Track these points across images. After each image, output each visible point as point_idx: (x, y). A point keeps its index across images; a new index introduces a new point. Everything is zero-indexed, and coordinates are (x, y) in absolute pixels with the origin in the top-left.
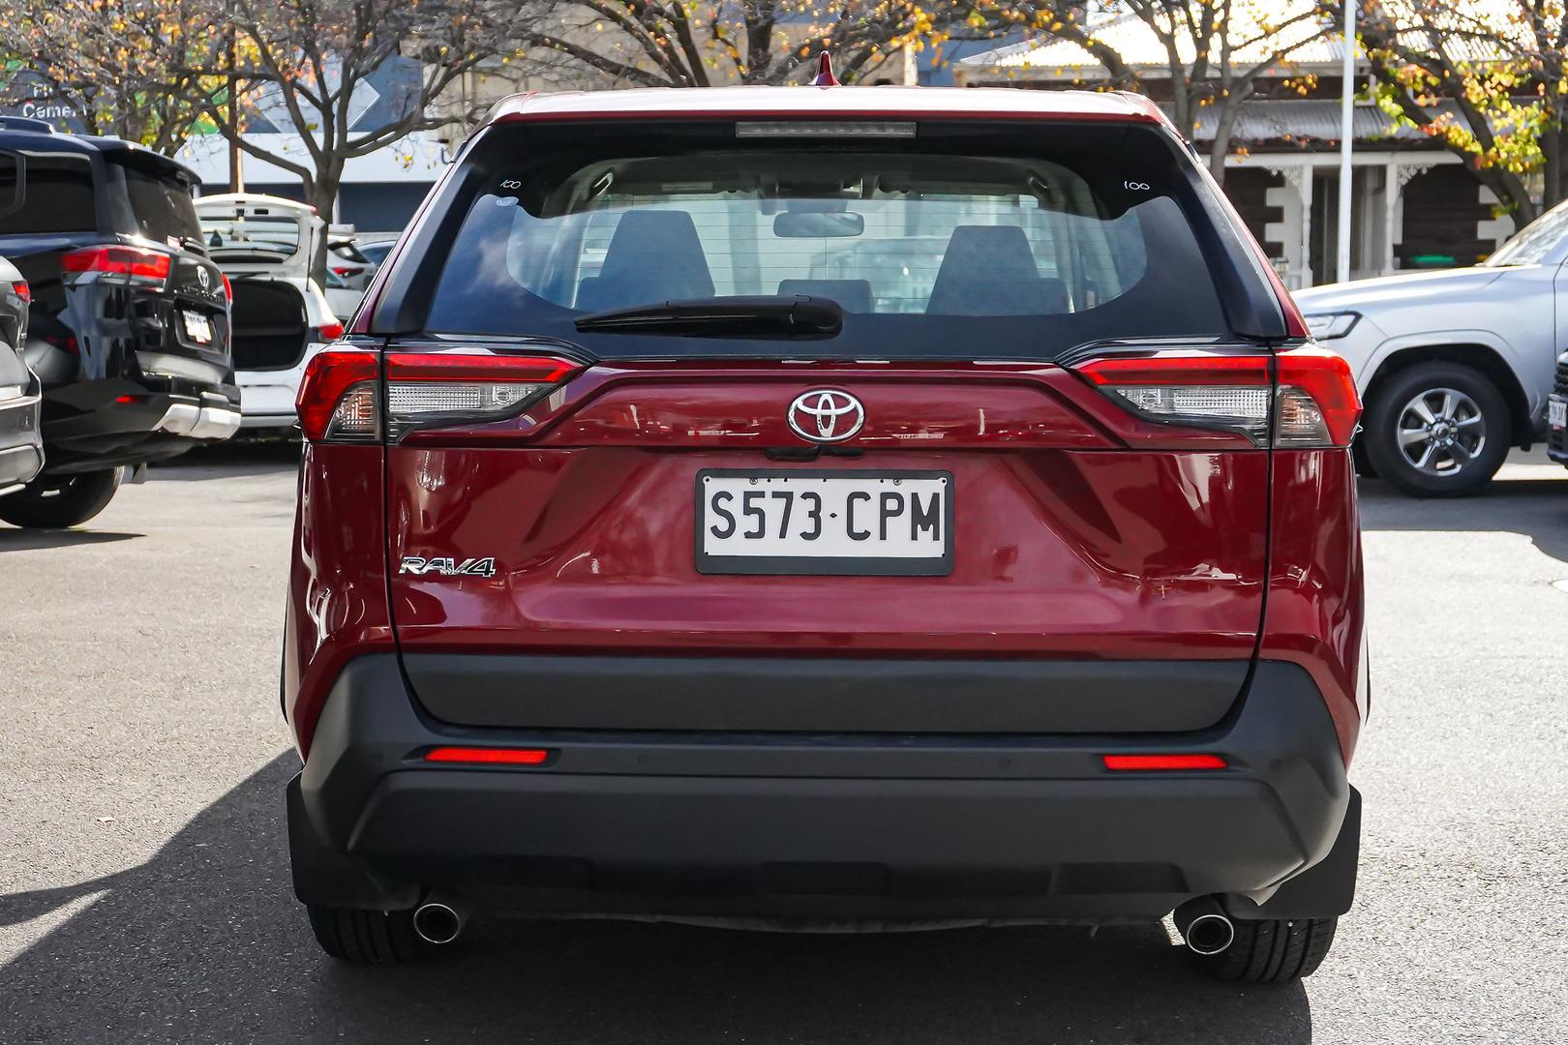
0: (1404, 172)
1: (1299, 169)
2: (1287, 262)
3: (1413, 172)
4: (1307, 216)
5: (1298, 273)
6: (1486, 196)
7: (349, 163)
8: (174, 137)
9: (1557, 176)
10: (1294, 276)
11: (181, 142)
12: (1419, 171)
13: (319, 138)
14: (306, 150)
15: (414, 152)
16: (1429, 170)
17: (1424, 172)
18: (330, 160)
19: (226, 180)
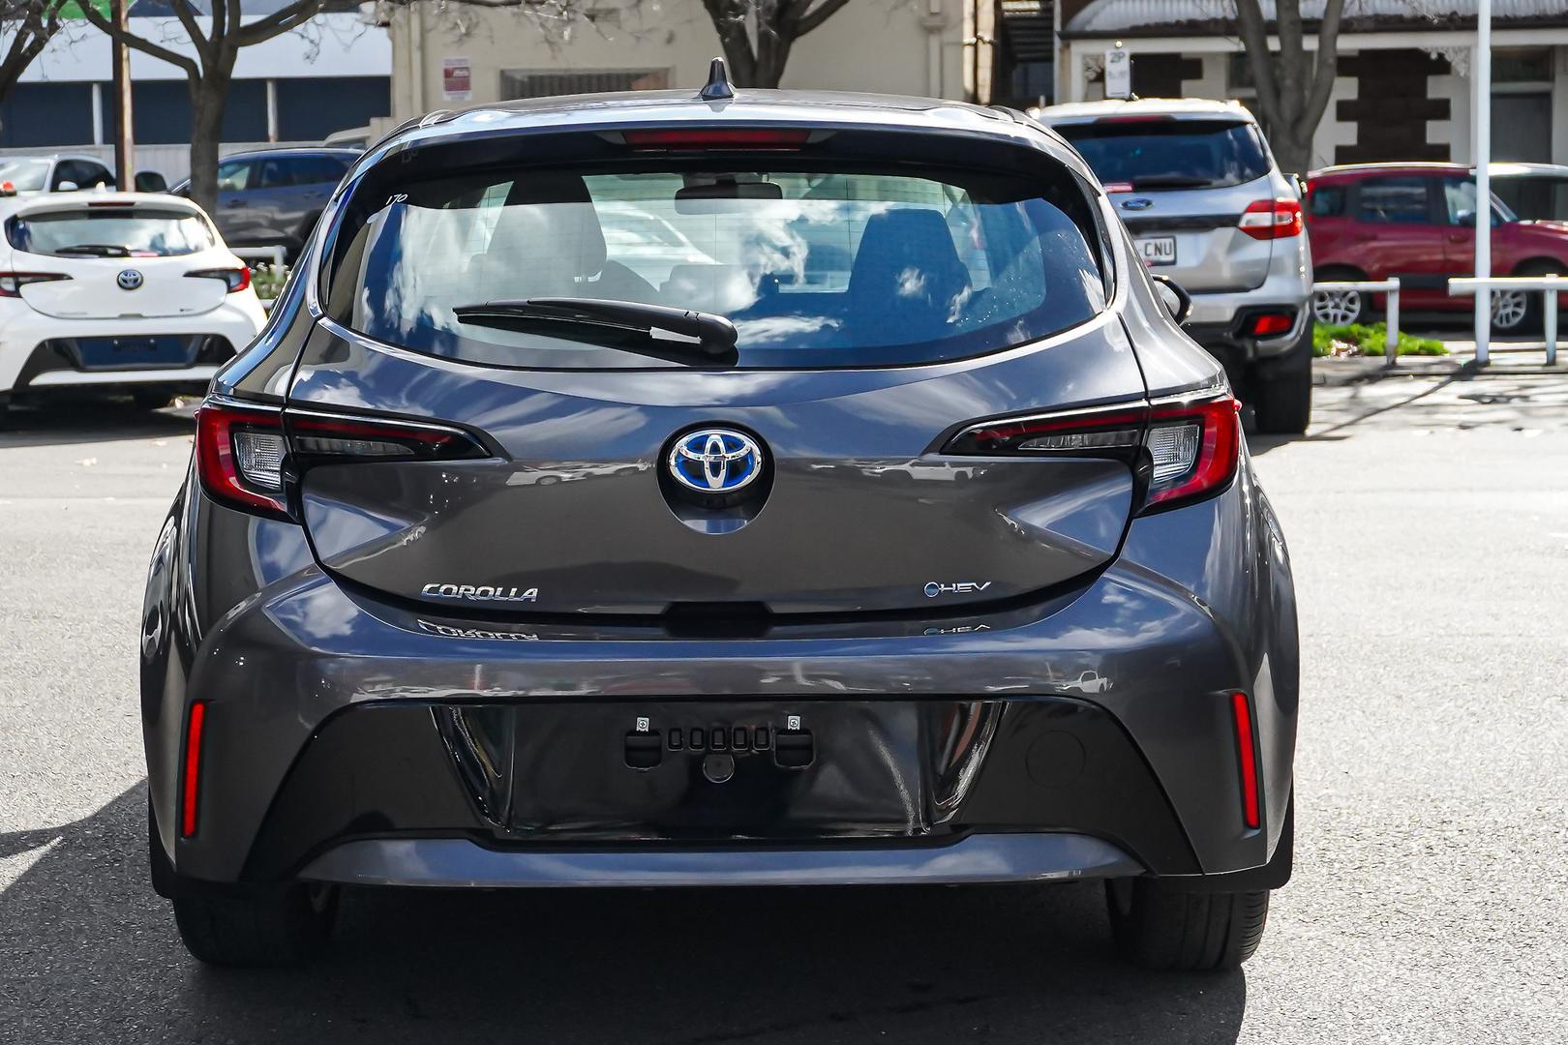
1: (1473, 50)
7: (243, 52)
8: (45, 23)
11: (54, 28)
13: (205, 24)
14: (187, 37)
15: (321, 38)
18: (220, 49)
19: (108, 76)
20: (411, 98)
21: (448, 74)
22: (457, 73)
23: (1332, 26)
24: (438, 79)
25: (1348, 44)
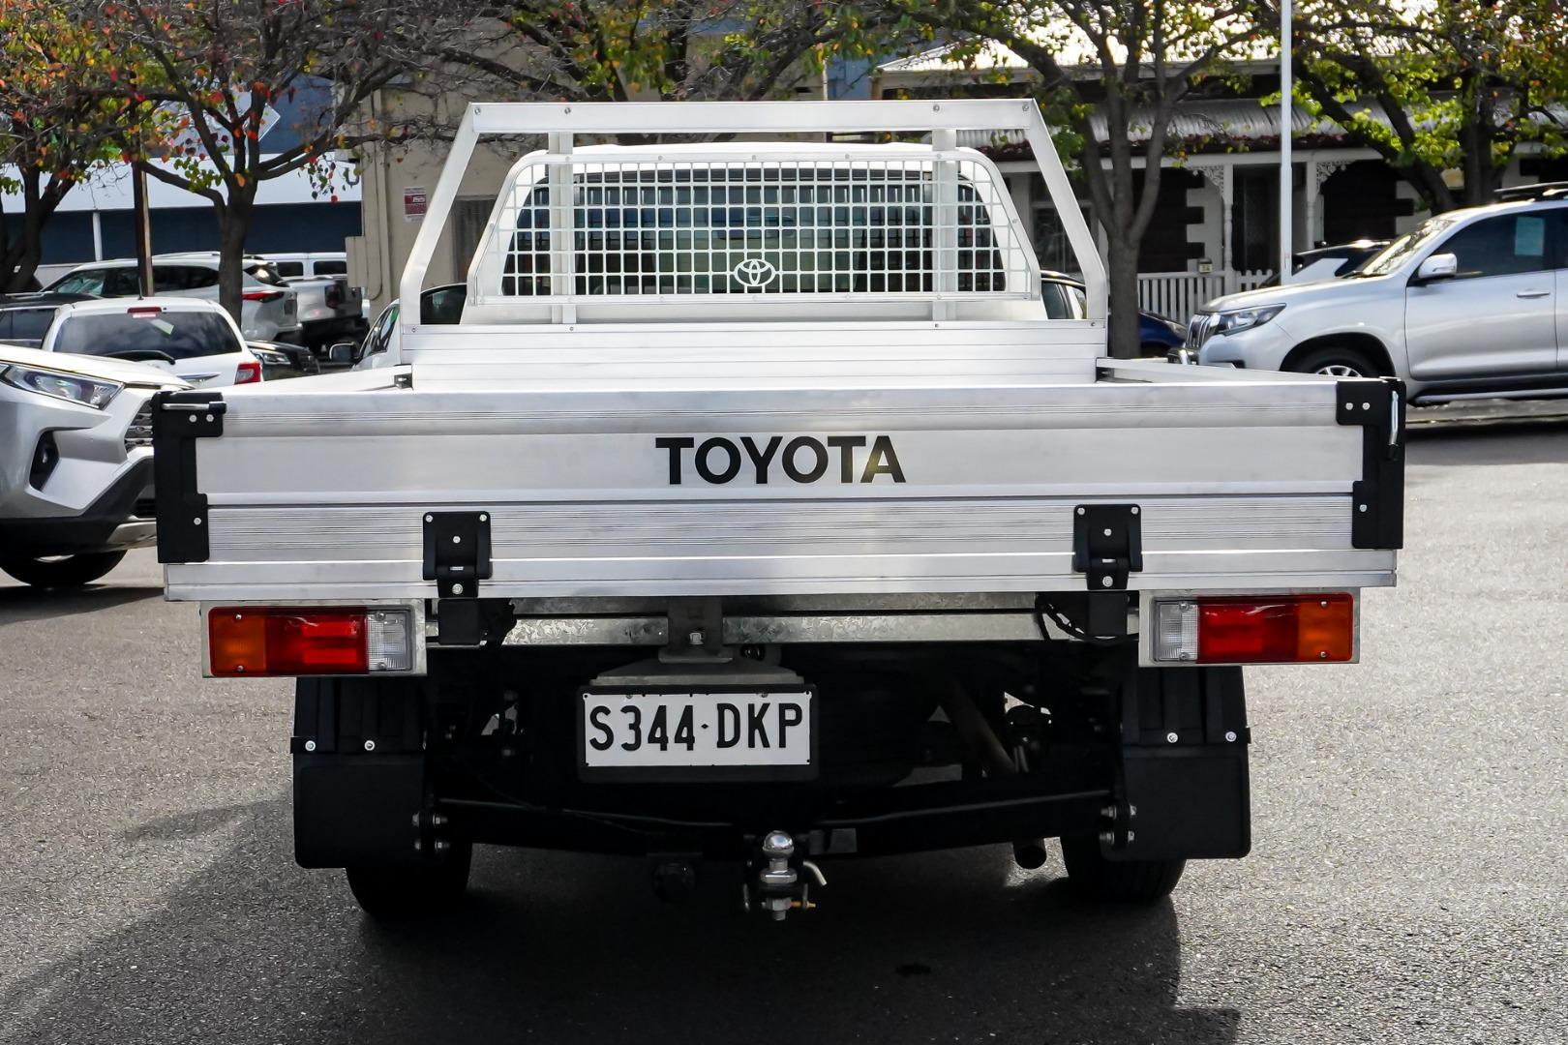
0: (1323, 169)
1: (1221, 169)
2: (1210, 263)
3: (1333, 169)
4: (1228, 215)
5: (1221, 273)
6: (1405, 191)
7: (263, 185)
9: (1477, 170)
10: (1217, 277)
11: (83, 169)
12: (1338, 168)
13: (230, 160)
16: (1347, 166)
17: (1343, 168)
19: (131, 205)
20: (378, 220)
21: (408, 200)
22: (415, 199)
23: (1156, 148)
24: (399, 204)
25: (1166, 163)
